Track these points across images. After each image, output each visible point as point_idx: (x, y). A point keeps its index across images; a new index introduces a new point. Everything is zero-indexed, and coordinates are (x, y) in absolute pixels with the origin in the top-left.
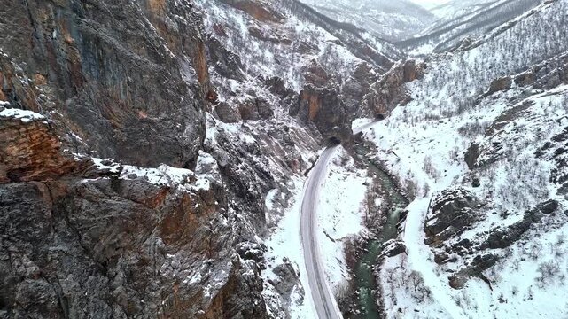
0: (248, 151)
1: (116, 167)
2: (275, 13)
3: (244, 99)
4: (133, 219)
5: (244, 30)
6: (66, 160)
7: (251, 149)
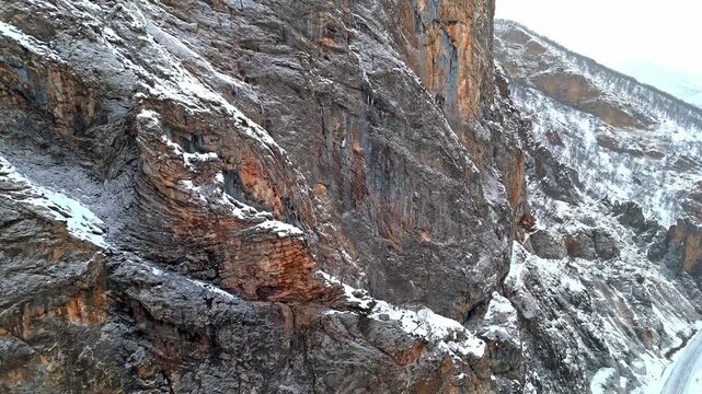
0: (571, 302)
1: (367, 301)
2: (640, 116)
3: (574, 229)
4: (376, 374)
5: (590, 139)
6: (316, 283)
7: (576, 301)
